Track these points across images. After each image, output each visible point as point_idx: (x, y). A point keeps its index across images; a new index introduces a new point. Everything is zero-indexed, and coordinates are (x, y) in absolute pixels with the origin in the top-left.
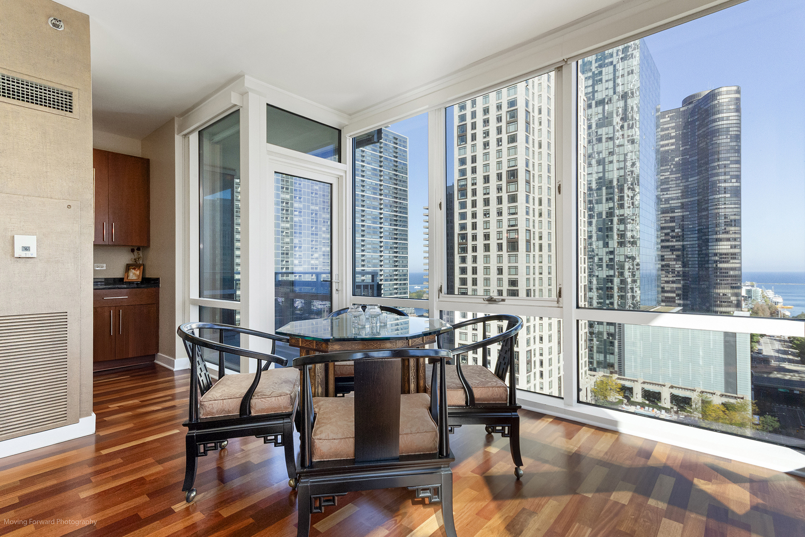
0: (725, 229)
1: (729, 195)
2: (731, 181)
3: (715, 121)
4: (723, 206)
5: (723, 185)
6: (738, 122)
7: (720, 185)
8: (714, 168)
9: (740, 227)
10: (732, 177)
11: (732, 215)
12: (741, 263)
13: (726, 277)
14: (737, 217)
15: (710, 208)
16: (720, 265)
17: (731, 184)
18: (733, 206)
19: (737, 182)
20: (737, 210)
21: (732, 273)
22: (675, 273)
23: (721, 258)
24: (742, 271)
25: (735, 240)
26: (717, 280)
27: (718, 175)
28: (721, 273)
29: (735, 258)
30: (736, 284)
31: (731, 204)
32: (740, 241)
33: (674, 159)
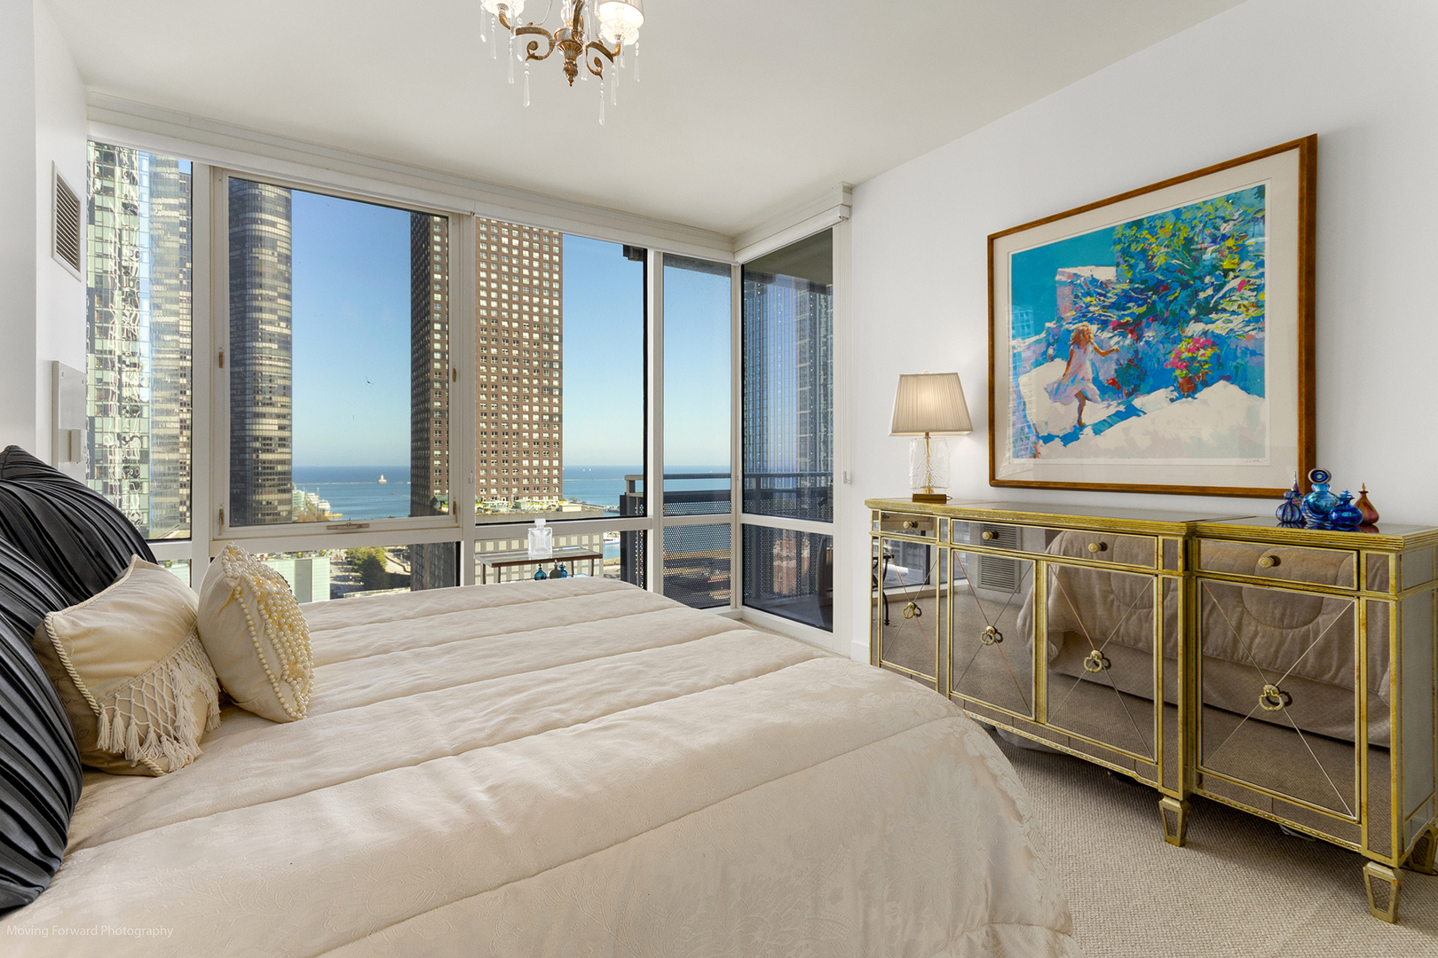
0: (271, 398)
1: (275, 346)
2: (279, 324)
3: (255, 221)
4: (267, 362)
5: (269, 328)
6: (288, 235)
7: (264, 327)
8: (255, 298)
9: (291, 396)
10: (281, 319)
11: (280, 377)
12: (291, 453)
13: (271, 474)
14: (287, 383)
15: (248, 362)
16: (263, 456)
17: (279, 330)
18: (282, 364)
19: (287, 327)
20: (285, 371)
21: (280, 468)
22: (185, 468)
23: (264, 445)
24: (293, 464)
25: (284, 416)
26: (258, 480)
27: (260, 310)
28: (264, 468)
29: (284, 446)
30: (285, 485)
31: (279, 360)
32: (291, 420)
33: (185, 265)
